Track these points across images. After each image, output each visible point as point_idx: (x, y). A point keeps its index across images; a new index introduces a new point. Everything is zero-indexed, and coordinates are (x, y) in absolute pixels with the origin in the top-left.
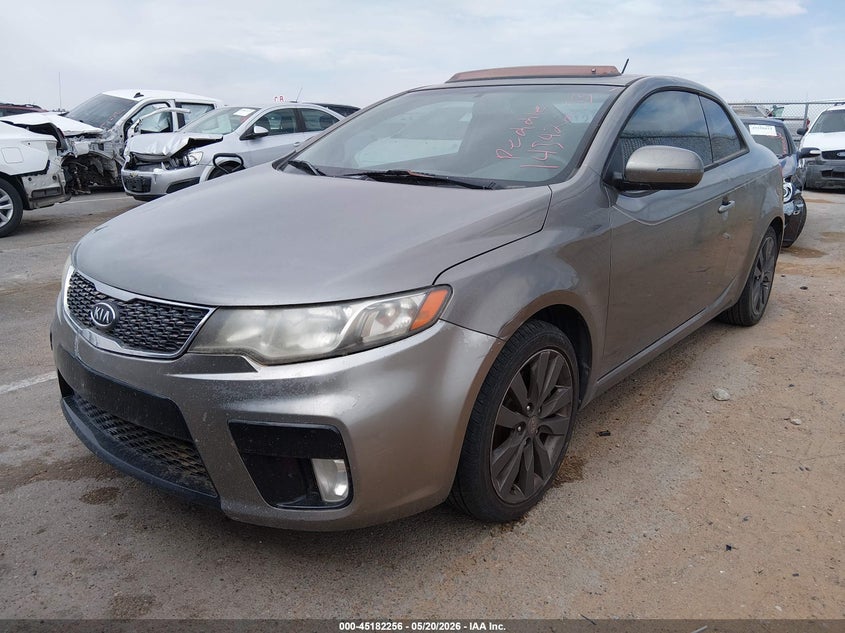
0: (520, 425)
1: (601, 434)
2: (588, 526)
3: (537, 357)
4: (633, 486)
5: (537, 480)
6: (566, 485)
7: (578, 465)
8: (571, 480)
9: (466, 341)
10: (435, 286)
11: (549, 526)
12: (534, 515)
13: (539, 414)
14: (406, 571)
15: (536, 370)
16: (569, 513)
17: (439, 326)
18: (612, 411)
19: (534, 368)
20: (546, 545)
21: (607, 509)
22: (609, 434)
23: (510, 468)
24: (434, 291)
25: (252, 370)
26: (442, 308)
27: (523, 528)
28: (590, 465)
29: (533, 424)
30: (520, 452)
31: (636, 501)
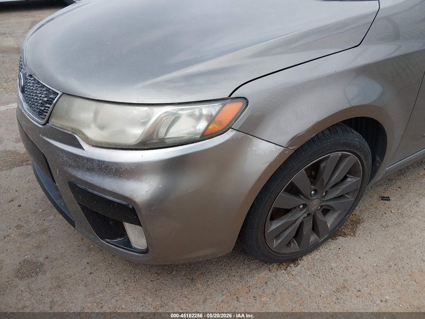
0: (303, 204)
1: (383, 198)
2: (344, 281)
3: (327, 158)
4: (393, 251)
5: (313, 238)
6: (341, 239)
7: (356, 223)
8: (345, 235)
9: (254, 148)
10: (230, 98)
11: (314, 273)
12: (306, 260)
13: (324, 197)
14: (200, 286)
15: (324, 167)
16: (334, 265)
17: (229, 135)
18: (398, 180)
19: (323, 165)
20: (306, 290)
21: (365, 268)
22: (389, 200)
23: (286, 233)
24: (230, 103)
25: (80, 147)
26: (236, 118)
27: (294, 269)
28: (365, 224)
29: (315, 204)
30: (298, 223)
31: (390, 266)
